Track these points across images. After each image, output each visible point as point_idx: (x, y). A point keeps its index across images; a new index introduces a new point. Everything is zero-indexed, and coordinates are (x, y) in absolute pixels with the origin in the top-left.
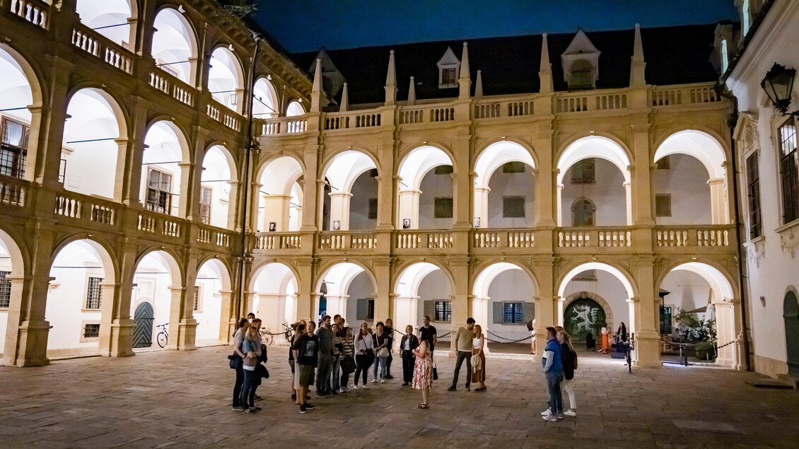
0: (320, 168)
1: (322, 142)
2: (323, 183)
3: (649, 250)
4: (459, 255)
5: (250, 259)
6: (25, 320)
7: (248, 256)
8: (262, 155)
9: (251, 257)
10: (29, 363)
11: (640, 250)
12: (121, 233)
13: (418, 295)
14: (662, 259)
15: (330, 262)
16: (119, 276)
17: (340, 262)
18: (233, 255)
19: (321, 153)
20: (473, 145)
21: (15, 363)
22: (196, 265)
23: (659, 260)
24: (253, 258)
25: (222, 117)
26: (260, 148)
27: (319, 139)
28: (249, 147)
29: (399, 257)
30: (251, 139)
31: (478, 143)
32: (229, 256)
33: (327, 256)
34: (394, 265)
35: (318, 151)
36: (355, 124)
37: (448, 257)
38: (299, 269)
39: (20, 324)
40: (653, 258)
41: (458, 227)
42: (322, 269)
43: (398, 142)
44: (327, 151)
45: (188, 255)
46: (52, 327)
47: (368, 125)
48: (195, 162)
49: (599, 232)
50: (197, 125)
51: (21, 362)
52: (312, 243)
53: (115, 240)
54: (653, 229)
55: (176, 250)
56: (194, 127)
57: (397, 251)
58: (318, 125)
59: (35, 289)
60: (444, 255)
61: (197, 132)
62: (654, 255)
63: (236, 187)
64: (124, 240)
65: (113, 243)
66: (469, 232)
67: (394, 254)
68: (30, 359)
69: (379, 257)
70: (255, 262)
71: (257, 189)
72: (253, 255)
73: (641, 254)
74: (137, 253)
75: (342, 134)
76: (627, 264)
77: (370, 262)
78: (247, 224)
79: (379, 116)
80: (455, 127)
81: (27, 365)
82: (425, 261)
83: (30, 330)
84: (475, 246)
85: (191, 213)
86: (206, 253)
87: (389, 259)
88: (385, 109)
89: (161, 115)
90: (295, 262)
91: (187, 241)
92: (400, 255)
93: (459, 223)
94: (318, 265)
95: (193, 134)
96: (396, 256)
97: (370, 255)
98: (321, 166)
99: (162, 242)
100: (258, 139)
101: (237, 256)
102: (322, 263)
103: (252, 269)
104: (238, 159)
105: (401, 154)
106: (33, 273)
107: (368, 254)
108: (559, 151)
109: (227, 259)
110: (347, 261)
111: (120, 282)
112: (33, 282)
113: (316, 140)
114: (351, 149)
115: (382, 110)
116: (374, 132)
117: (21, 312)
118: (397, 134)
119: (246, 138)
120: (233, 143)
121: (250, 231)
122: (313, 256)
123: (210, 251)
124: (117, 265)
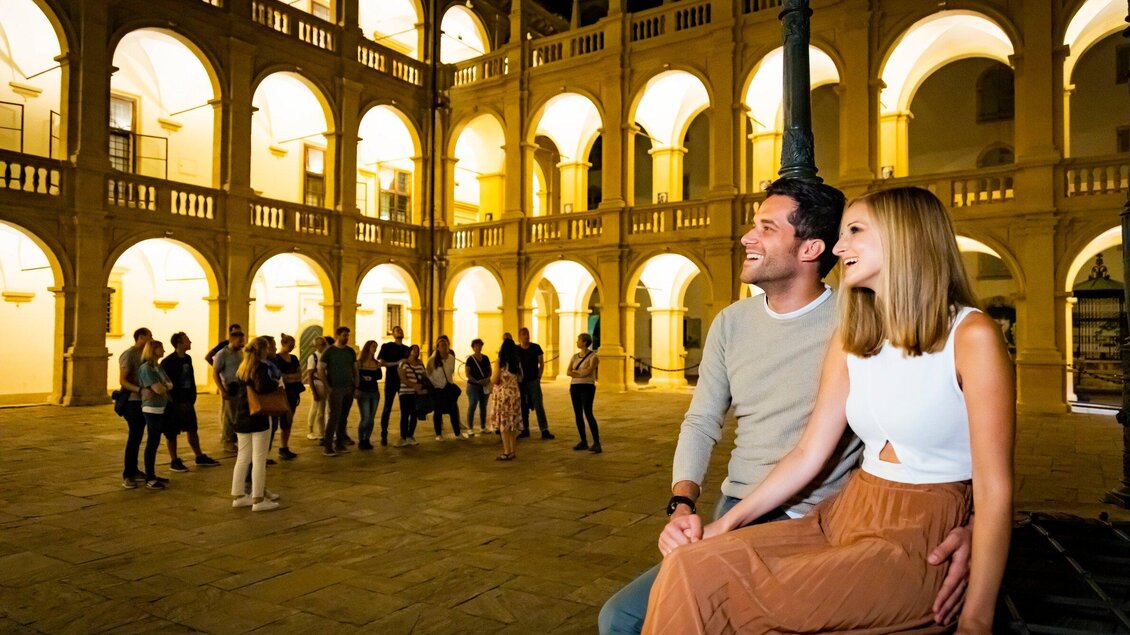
0: (526, 124)
1: (526, 85)
2: (533, 147)
3: (1049, 206)
4: (718, 238)
5: (444, 263)
6: (71, 345)
7: (441, 259)
8: (453, 115)
9: (445, 260)
10: (76, 402)
11: (1031, 206)
12: (222, 230)
13: (685, 306)
14: (1073, 221)
15: (541, 261)
16: (224, 288)
17: (554, 259)
18: (420, 259)
19: (526, 102)
20: (739, 59)
21: (61, 401)
22: (355, 273)
23: (1067, 223)
24: (447, 263)
25: (389, 66)
26: (451, 105)
27: (522, 83)
28: (435, 106)
29: (633, 248)
30: (435, 94)
31: (748, 55)
32: (414, 261)
33: (539, 252)
34: (625, 260)
35: (522, 100)
36: (569, 53)
37: (703, 243)
38: (503, 272)
39: (66, 351)
40: (1054, 221)
41: (716, 194)
42: (531, 272)
43: (628, 71)
44: (534, 99)
45: (340, 258)
46: (111, 355)
47: (588, 51)
48: (343, 129)
49: (953, 183)
50: (341, 77)
51: (67, 400)
52: (517, 235)
53: (214, 240)
54: (1056, 167)
55: (320, 253)
56: (337, 80)
57: (630, 239)
58: (520, 61)
59: (82, 305)
60: (696, 240)
61: (342, 87)
62: (1055, 214)
63: (420, 164)
64: (226, 239)
65: (212, 244)
66: (734, 202)
67: (625, 243)
68: (79, 396)
69: (604, 249)
70: (451, 266)
71: (449, 165)
72: (447, 257)
73: (1029, 214)
74: (255, 256)
75: (552, 70)
76: (1003, 233)
77: (594, 258)
78: (437, 215)
79: (602, 35)
80: (711, 33)
81: (75, 403)
82: (668, 251)
83: (76, 358)
84: (743, 223)
85: (341, 202)
86: (371, 256)
87: (617, 252)
88: (610, 22)
89: (278, 63)
90: (498, 264)
91: (338, 240)
92: (635, 244)
93: (718, 188)
94: (526, 266)
95: (338, 90)
96: (628, 246)
97: (593, 248)
98: (526, 120)
99: (294, 242)
100: (446, 93)
101: (426, 259)
102: (532, 262)
103: (448, 276)
104: (421, 126)
105: (633, 88)
106: (77, 284)
107: (591, 246)
108: (882, 47)
109: (411, 264)
110: (563, 258)
111: (226, 295)
112: (77, 295)
113: (517, 84)
114: (565, 91)
115: (604, 25)
116: (594, 60)
117: (65, 335)
118: (626, 57)
119: (430, 95)
120: (411, 103)
121: (442, 225)
122: (519, 254)
123: (380, 253)
124: (221, 274)
